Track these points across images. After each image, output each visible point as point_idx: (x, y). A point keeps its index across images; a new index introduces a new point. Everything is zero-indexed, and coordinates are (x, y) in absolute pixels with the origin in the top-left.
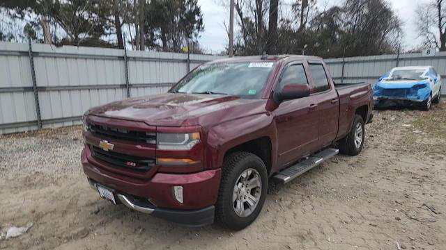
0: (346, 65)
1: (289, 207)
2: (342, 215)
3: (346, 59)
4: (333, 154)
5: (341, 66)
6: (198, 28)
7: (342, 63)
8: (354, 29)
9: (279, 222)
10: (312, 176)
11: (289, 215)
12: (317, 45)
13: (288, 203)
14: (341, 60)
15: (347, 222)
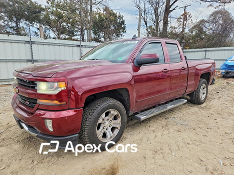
0: (207, 52)
1: (154, 131)
2: (186, 138)
3: (208, 49)
4: (183, 103)
5: (205, 52)
6: (123, 31)
7: (205, 51)
8: (213, 33)
9: (145, 140)
10: (174, 113)
11: (152, 136)
12: (191, 41)
13: (153, 129)
14: (205, 49)
15: (189, 144)
